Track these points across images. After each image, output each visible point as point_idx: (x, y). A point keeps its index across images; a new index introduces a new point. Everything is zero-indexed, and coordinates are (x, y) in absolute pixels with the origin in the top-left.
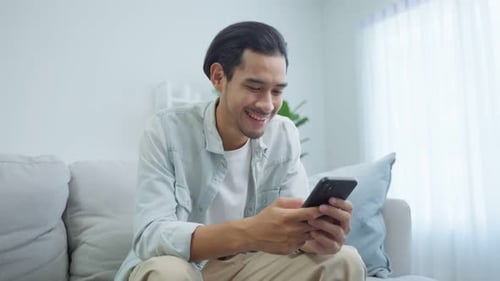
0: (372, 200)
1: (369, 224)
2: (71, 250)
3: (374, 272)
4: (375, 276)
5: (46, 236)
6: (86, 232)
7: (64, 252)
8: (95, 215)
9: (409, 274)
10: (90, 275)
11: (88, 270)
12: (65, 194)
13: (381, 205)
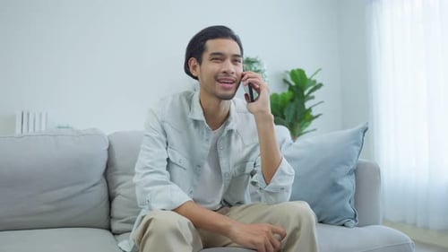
0: (344, 163)
1: (340, 183)
2: (111, 199)
3: (342, 222)
4: (343, 225)
5: (91, 189)
6: (120, 187)
7: (107, 200)
8: (125, 174)
9: (377, 224)
10: (123, 218)
11: (122, 215)
12: (105, 157)
13: (352, 167)
